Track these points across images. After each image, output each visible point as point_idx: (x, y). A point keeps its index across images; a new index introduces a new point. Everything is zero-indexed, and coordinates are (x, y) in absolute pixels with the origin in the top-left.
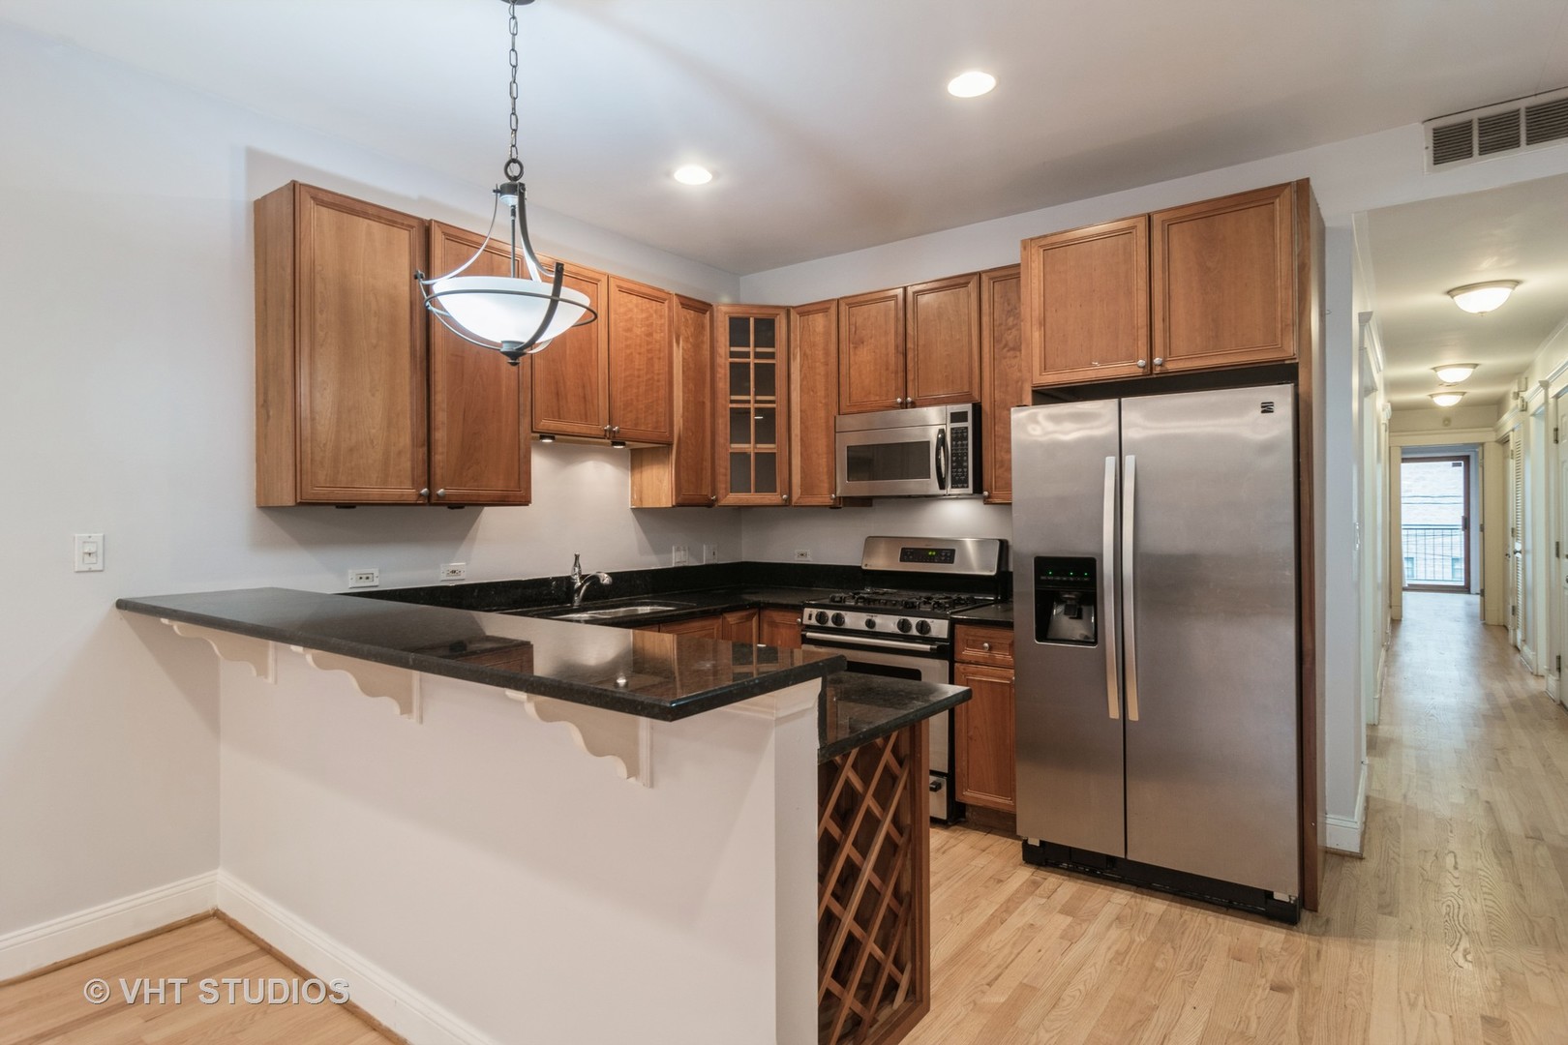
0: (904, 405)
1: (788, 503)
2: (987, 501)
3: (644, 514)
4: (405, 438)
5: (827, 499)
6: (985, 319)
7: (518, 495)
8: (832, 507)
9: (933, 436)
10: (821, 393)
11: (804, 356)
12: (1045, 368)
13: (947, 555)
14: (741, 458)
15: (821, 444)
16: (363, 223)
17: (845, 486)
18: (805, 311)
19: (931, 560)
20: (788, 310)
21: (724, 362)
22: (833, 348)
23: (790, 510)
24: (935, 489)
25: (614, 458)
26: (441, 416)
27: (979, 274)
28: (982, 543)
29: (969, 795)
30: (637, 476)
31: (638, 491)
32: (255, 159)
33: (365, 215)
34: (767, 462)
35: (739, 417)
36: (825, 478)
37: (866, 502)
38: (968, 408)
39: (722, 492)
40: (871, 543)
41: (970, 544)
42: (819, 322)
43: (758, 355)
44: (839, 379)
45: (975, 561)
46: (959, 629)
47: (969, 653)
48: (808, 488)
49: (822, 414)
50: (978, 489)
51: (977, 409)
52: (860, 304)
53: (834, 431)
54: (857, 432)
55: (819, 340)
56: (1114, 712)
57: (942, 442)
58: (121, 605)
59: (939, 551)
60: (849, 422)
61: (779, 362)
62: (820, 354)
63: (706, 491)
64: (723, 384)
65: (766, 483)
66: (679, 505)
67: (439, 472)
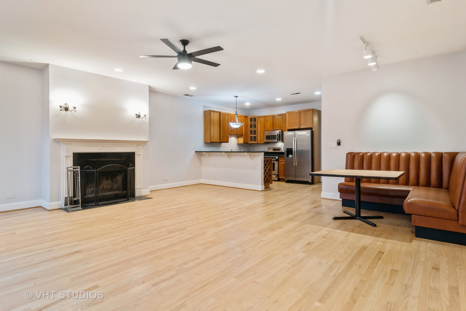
0: (273, 130)
1: (258, 143)
2: (283, 142)
3: (238, 144)
4: (218, 135)
5: (263, 142)
6: (283, 120)
7: (227, 142)
8: (264, 143)
9: (277, 134)
10: (262, 128)
11: (260, 123)
12: (289, 127)
13: (279, 150)
14: (251, 137)
15: (262, 135)
16: (215, 113)
17: (265, 141)
18: (260, 117)
19: (277, 150)
20: (258, 117)
21: (249, 124)
22: (264, 122)
23: (258, 144)
24: (277, 141)
25: (235, 137)
26: (221, 133)
27: (282, 114)
28: (284, 148)
29: (280, 177)
30: (238, 139)
31: (238, 141)
32: (204, 107)
33: (215, 112)
34: (255, 137)
35: (251, 131)
36: (263, 139)
37: (268, 143)
38: (281, 131)
39: (249, 141)
40: (269, 148)
41: (282, 148)
42: (262, 119)
43: (254, 123)
44: (265, 126)
45: (283, 150)
46: (279, 158)
47: (280, 160)
48: (260, 141)
49: (262, 131)
50: (282, 141)
51: (282, 131)
52: (268, 117)
53: (264, 133)
54: (267, 133)
55: (262, 121)
56: (294, 165)
57: (278, 135)
58: (196, 152)
59: (278, 149)
60: (266, 132)
61: (257, 124)
62: (262, 123)
63: (247, 141)
64: (249, 127)
65: (255, 140)
66: (244, 143)
67: (221, 139)
